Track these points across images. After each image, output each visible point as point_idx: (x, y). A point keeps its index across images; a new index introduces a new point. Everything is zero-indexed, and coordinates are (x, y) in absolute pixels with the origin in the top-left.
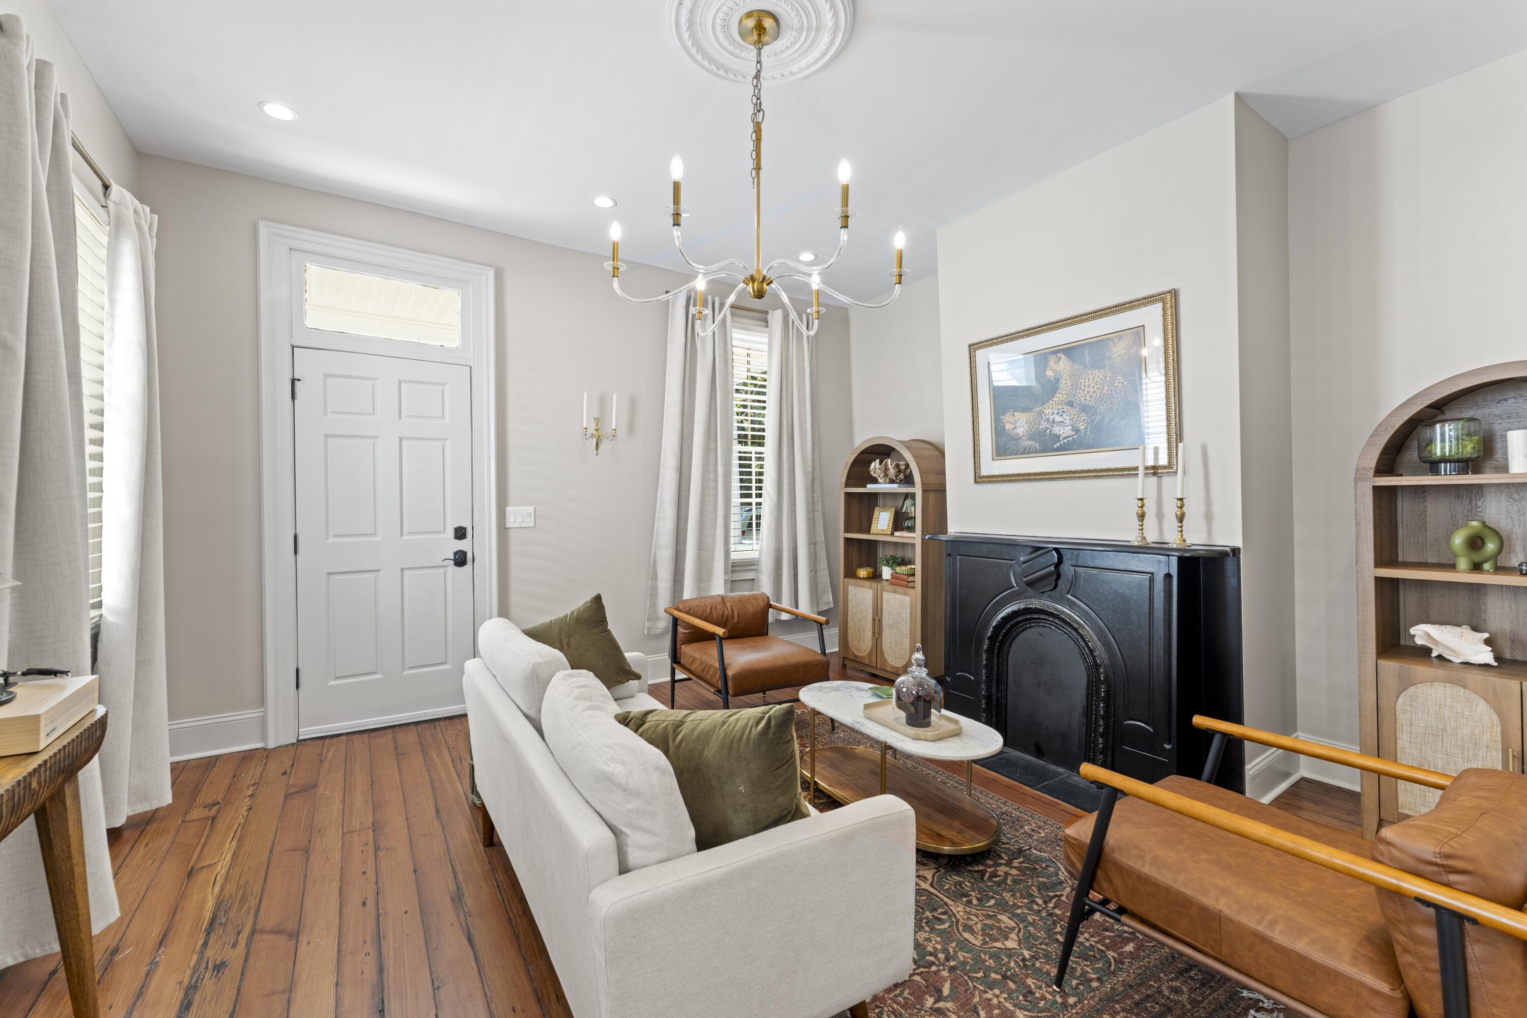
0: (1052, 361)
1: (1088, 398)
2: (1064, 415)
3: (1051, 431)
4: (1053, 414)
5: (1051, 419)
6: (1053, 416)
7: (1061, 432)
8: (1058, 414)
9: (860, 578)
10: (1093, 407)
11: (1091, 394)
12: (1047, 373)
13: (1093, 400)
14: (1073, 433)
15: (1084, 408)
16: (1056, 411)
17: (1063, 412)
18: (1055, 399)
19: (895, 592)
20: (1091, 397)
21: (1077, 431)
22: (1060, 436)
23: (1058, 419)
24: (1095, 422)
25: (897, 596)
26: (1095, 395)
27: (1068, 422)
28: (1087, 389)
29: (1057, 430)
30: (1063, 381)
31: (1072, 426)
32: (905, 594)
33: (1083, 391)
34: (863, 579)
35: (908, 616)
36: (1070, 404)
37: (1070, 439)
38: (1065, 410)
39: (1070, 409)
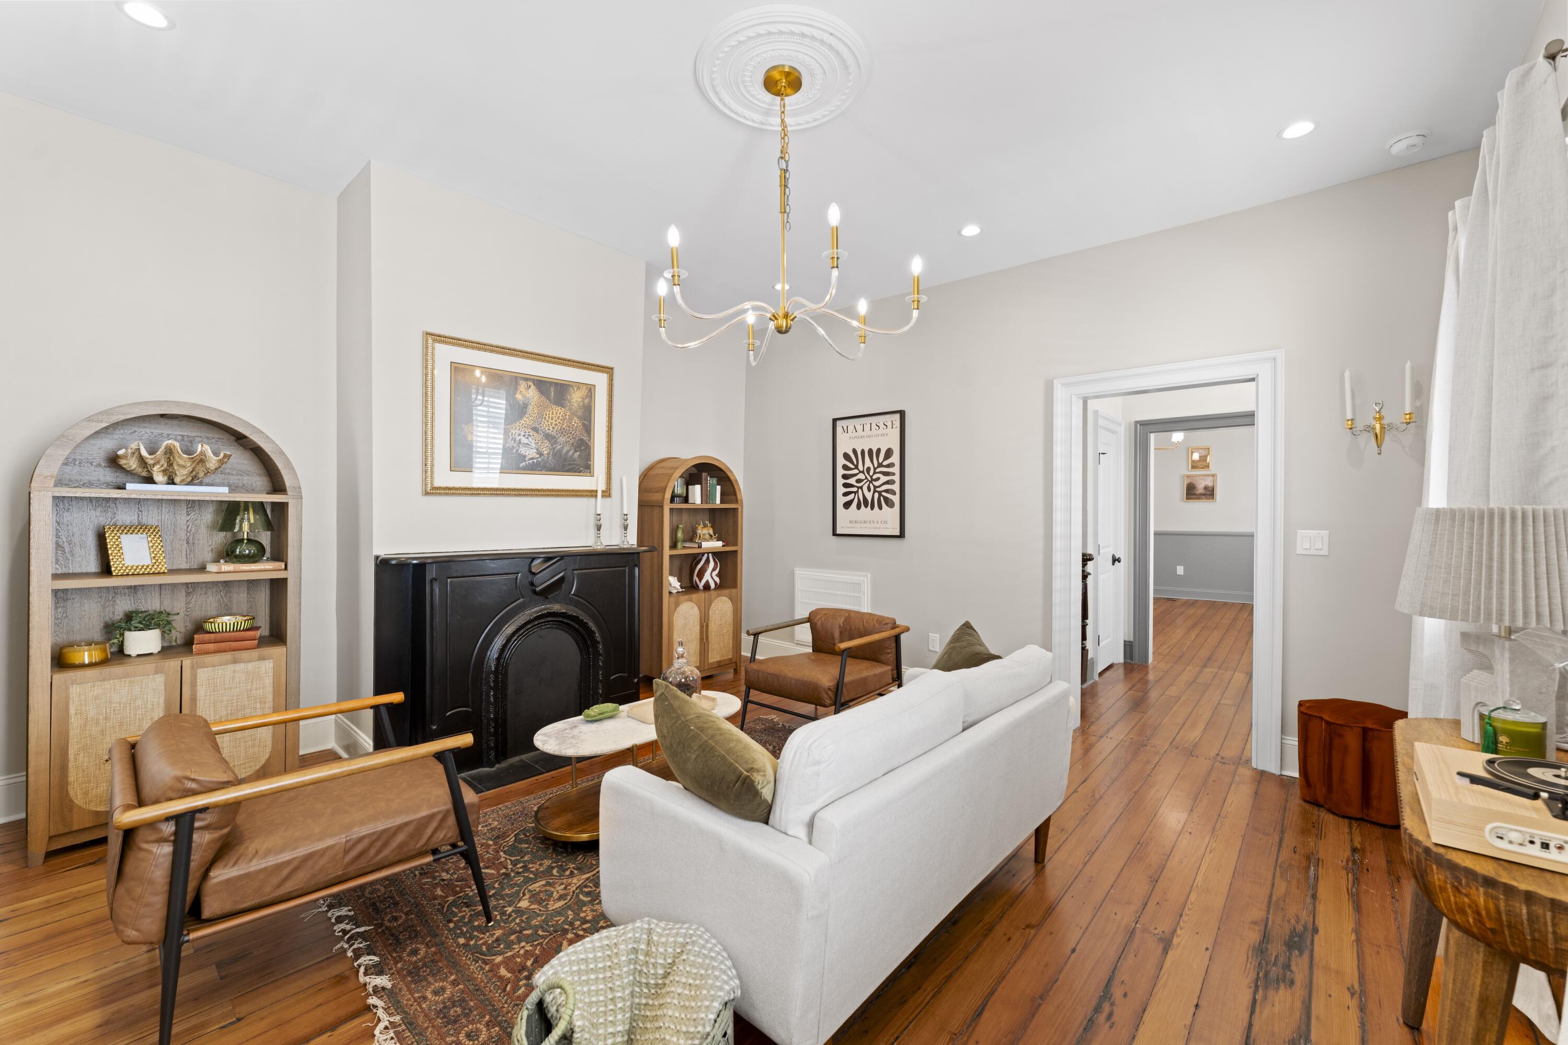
0: (523, 386)
1: (551, 428)
2: (530, 438)
3: (517, 451)
4: (519, 435)
5: (518, 438)
6: (520, 437)
7: (527, 454)
8: (524, 436)
9: (83, 666)
10: (555, 437)
11: (553, 425)
12: (517, 396)
13: (555, 431)
14: (538, 456)
15: (548, 437)
16: (522, 433)
17: (529, 435)
18: (523, 422)
19: (235, 661)
20: (553, 428)
21: (541, 454)
22: (525, 456)
23: (524, 440)
24: (556, 451)
25: (240, 667)
26: (556, 427)
27: (533, 445)
28: (550, 421)
29: (523, 450)
30: (530, 407)
31: (537, 449)
32: (261, 658)
33: (548, 421)
34: (91, 665)
35: (269, 689)
36: (536, 430)
37: (535, 461)
38: (531, 434)
39: (535, 434)
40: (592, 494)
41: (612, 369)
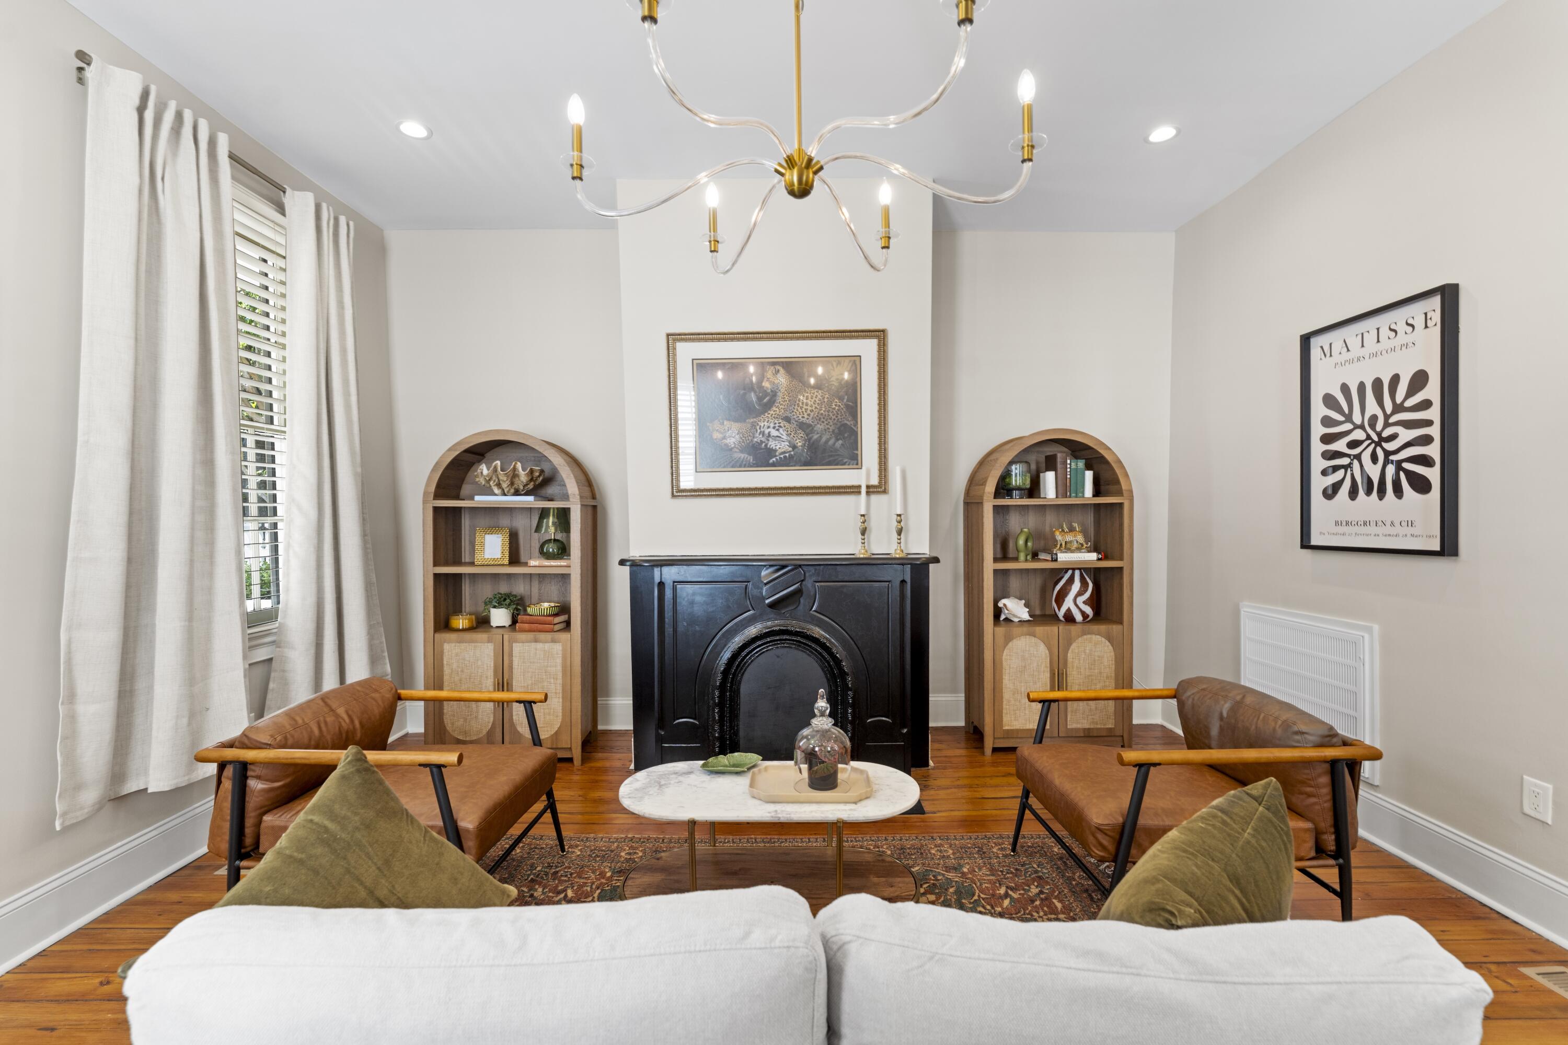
0: (770, 372)
1: (806, 416)
2: (781, 430)
3: (766, 445)
4: (769, 427)
5: (767, 431)
6: (769, 430)
7: (777, 448)
8: (774, 428)
9: (458, 630)
10: (811, 425)
11: (809, 412)
12: (763, 384)
13: (810, 418)
14: (791, 449)
15: (802, 426)
16: (772, 425)
17: (780, 427)
18: (772, 412)
19: (536, 641)
20: (809, 415)
21: (794, 447)
22: (776, 451)
23: (774, 433)
24: (812, 441)
25: (539, 646)
26: (812, 414)
27: (785, 437)
28: (805, 407)
29: (772, 444)
30: (780, 394)
31: (789, 442)
32: (554, 641)
33: (801, 408)
34: (463, 630)
35: (559, 668)
36: (787, 419)
37: (787, 455)
38: (782, 425)
39: (787, 424)
40: (854, 490)
41: (883, 331)
